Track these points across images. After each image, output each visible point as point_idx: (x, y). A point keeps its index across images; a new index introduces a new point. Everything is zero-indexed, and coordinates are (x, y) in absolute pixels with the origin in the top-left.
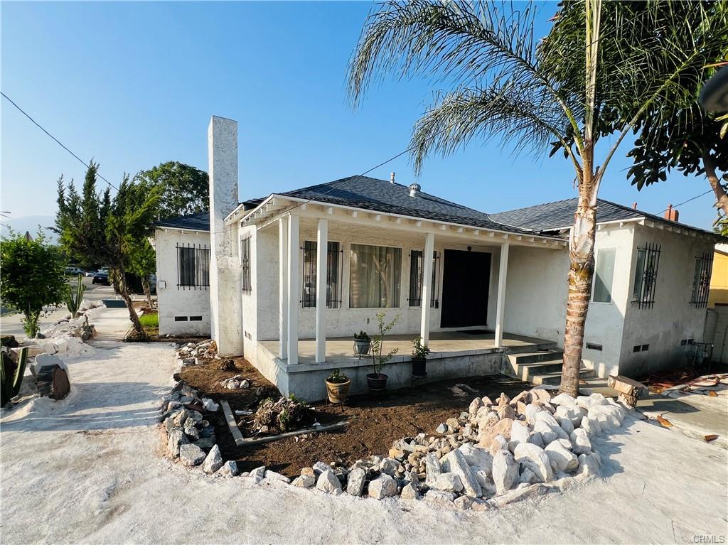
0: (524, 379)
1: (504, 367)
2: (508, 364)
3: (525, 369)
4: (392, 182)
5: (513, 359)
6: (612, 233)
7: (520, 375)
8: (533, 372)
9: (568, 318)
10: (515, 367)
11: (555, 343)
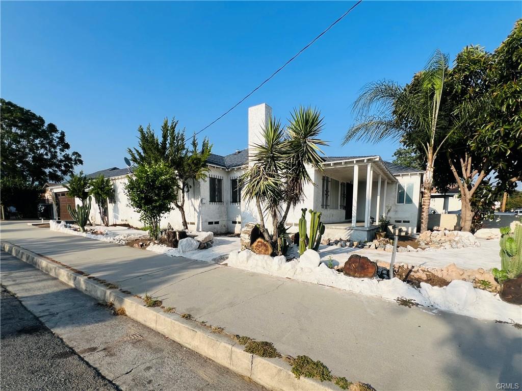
2: (389, 230)
5: (390, 227)
6: (405, 177)
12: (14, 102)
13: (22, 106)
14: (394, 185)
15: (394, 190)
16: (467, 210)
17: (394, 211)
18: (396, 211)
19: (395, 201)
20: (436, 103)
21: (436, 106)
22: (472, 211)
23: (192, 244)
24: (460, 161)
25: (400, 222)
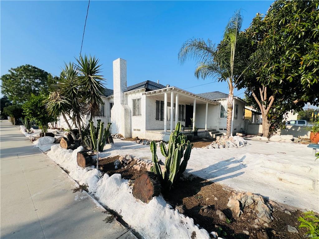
0: (214, 137)
1: (208, 135)
2: (209, 135)
3: (214, 135)
4: (158, 83)
5: (210, 133)
6: (224, 101)
7: (213, 137)
8: (216, 135)
9: (228, 120)
10: (211, 135)
11: (216, 130)
12: (37, 67)
13: (40, 69)
14: (218, 106)
15: (219, 109)
16: (265, 122)
17: (219, 123)
18: (220, 123)
19: (219, 116)
20: (233, 52)
21: (232, 54)
22: (268, 123)
23: (48, 140)
24: (259, 89)
25: (222, 129)
